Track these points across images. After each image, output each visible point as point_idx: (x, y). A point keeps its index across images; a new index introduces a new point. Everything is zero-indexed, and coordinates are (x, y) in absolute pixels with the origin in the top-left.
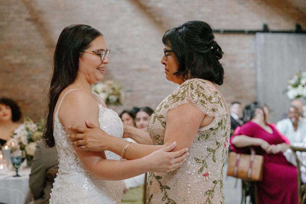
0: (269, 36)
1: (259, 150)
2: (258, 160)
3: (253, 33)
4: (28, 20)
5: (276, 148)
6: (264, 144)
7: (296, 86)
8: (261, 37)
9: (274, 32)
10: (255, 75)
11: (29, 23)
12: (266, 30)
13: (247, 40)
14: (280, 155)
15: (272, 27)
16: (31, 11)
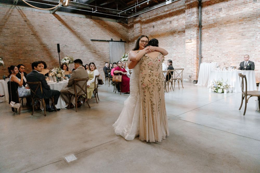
0: (113, 42)
1: (121, 74)
2: (121, 77)
3: (108, 41)
4: (32, 34)
5: (125, 73)
6: (122, 72)
7: (124, 57)
8: (111, 42)
9: (114, 41)
10: (109, 54)
11: (32, 36)
12: (112, 41)
13: (107, 44)
14: (126, 75)
15: (114, 40)
16: (33, 31)
